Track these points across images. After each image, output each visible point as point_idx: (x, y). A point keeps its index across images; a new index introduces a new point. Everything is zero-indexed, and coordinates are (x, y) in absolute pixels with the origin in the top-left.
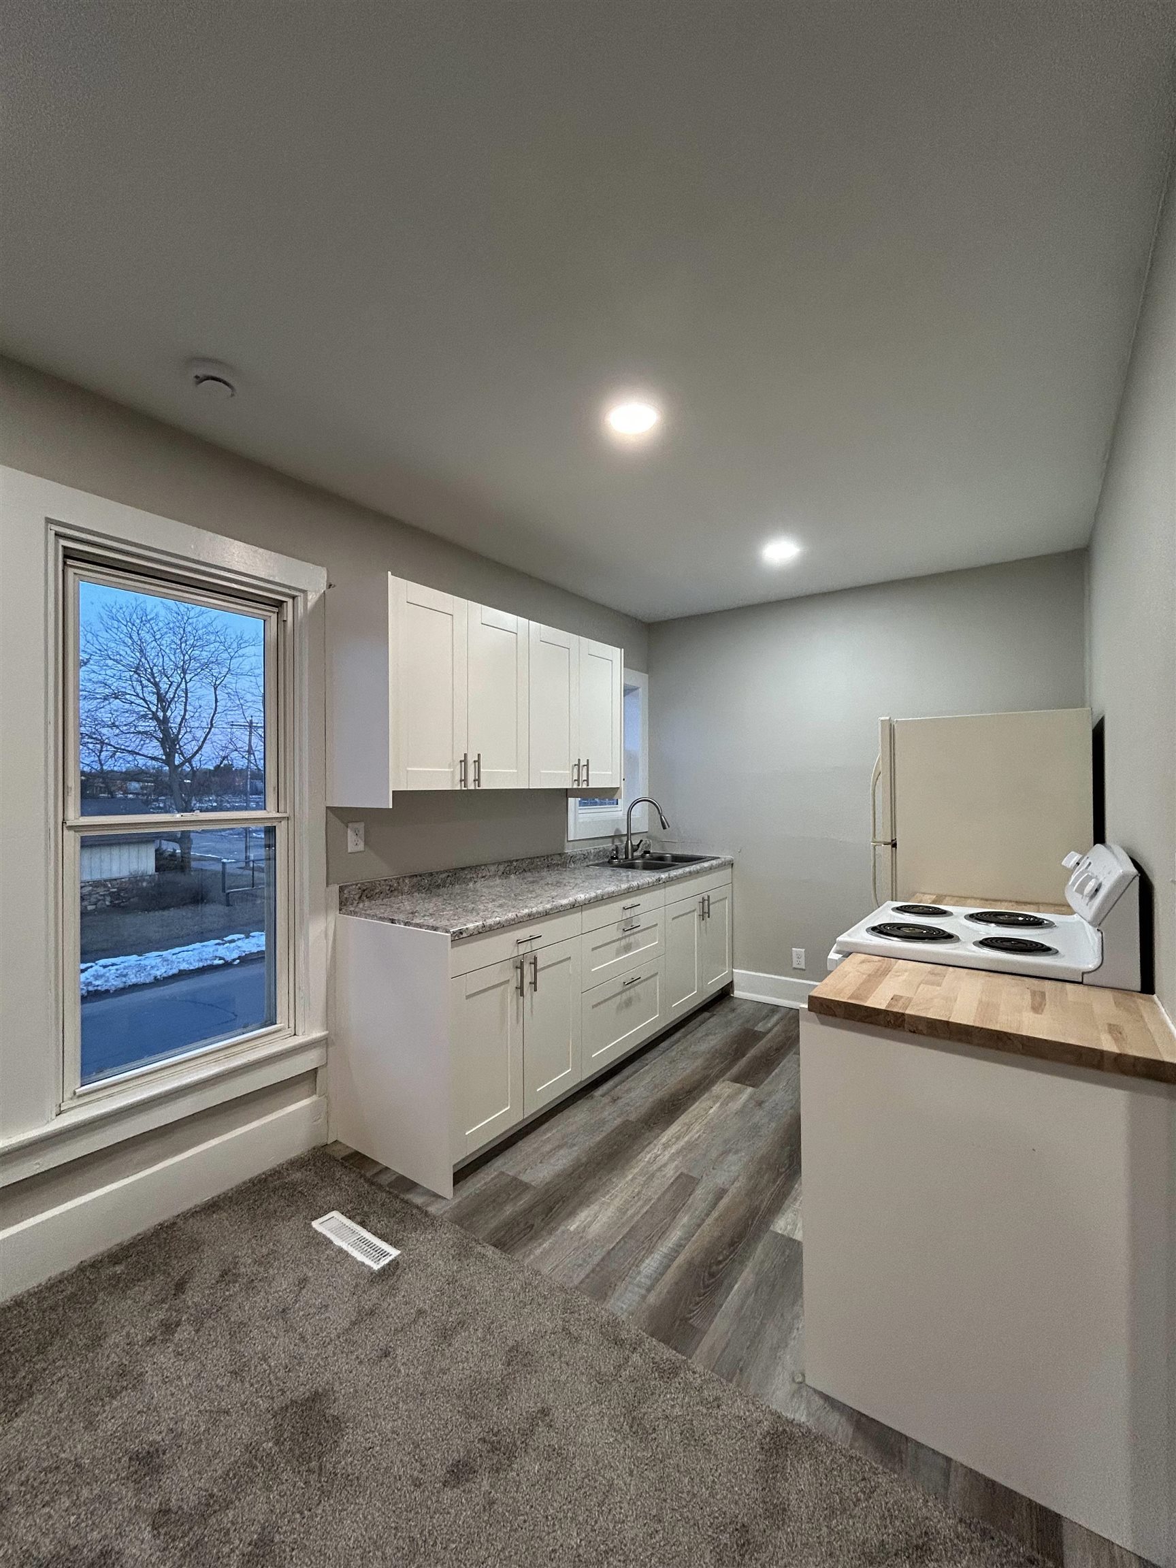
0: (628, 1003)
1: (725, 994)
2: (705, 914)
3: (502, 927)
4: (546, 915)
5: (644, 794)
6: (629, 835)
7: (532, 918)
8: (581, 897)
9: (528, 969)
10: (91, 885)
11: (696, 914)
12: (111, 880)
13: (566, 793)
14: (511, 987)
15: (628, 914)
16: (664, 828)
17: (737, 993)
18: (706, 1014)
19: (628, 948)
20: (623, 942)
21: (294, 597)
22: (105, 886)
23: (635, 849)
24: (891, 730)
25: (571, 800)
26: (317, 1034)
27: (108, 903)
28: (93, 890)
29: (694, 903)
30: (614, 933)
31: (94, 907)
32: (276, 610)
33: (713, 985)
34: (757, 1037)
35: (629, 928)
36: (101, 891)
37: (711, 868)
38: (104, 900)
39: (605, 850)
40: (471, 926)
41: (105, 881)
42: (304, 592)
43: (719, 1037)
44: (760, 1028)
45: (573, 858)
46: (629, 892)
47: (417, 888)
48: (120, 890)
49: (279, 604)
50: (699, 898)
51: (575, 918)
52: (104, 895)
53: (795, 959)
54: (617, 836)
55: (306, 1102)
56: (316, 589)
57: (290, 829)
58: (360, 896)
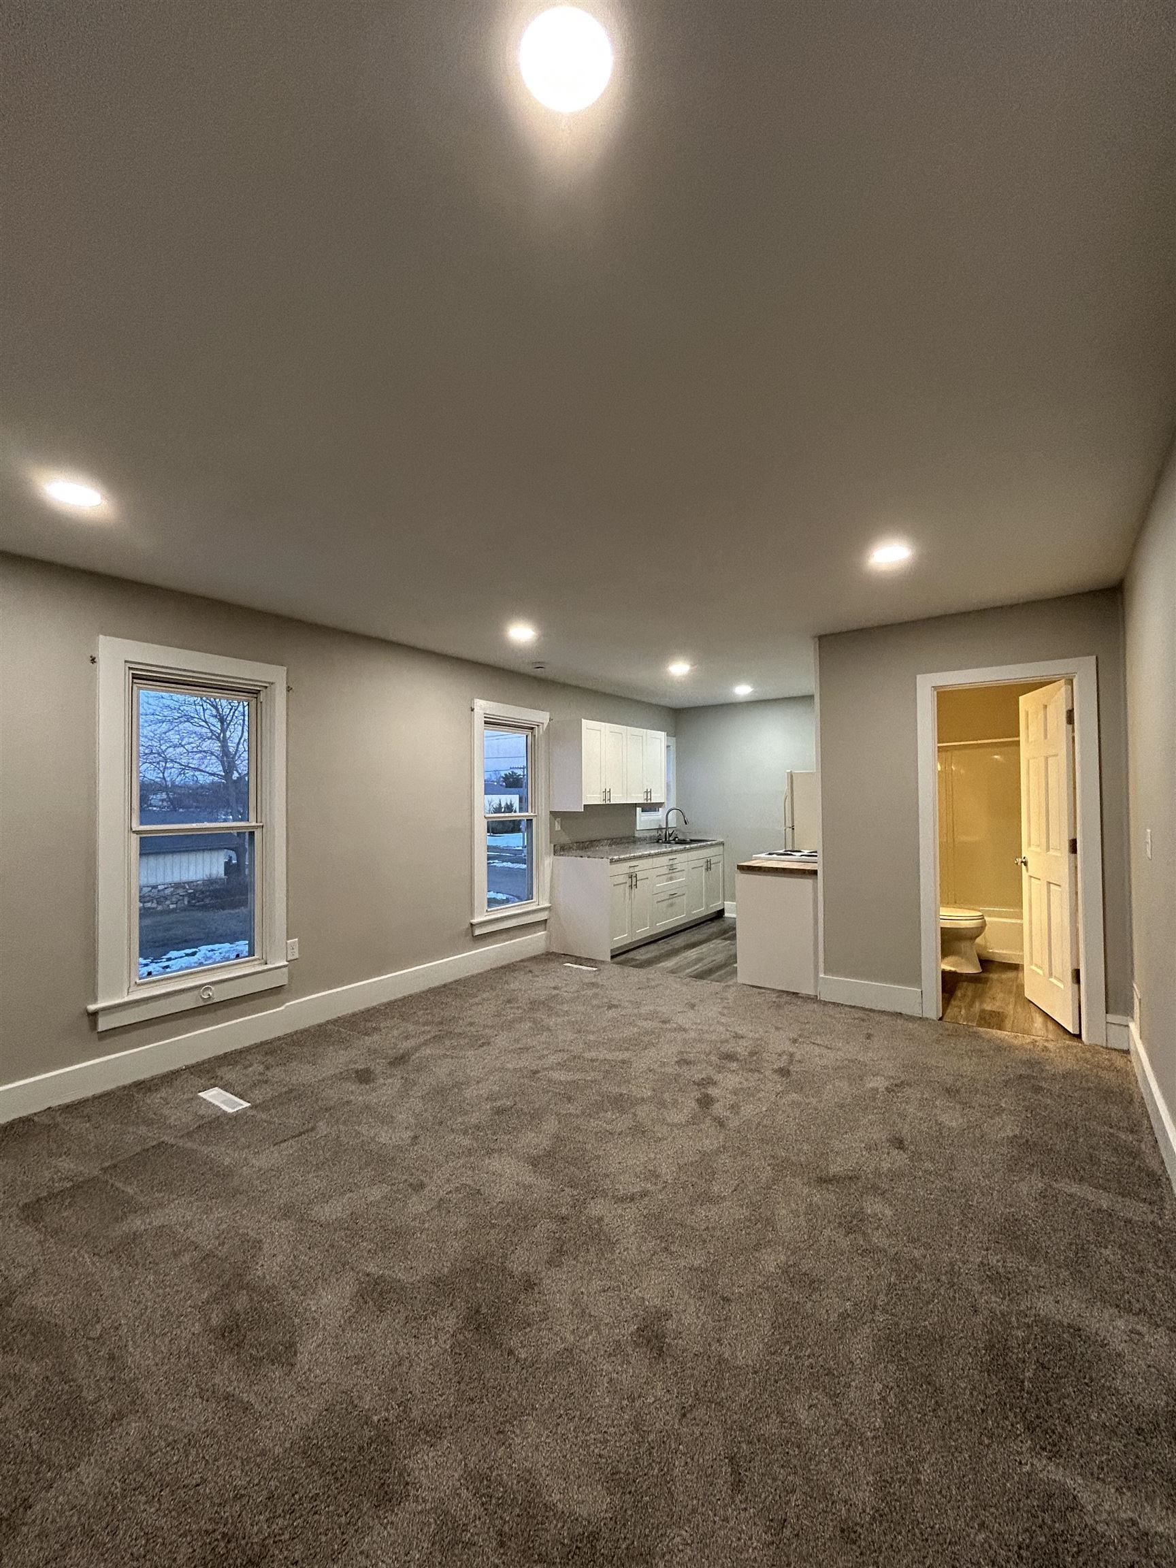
0: (671, 905)
1: (720, 914)
2: (708, 869)
3: (625, 860)
4: (640, 857)
5: (675, 806)
6: (667, 828)
7: (635, 858)
8: (652, 852)
9: (634, 879)
10: (172, 887)
11: (703, 868)
12: (188, 883)
13: (636, 805)
14: (628, 885)
15: (671, 862)
16: (686, 825)
17: (726, 915)
18: (712, 922)
19: (671, 879)
20: (669, 876)
21: (538, 726)
22: (184, 888)
23: (670, 836)
24: (791, 776)
25: (638, 809)
27: (186, 903)
28: (174, 891)
29: (703, 862)
30: (665, 870)
31: (174, 906)
33: (715, 907)
35: (672, 868)
36: (181, 892)
37: (712, 845)
38: (183, 900)
39: (654, 836)
40: (615, 857)
41: (184, 883)
42: (542, 723)
45: (640, 839)
46: (669, 853)
47: (579, 848)
48: (196, 891)
49: (532, 728)
50: (705, 860)
51: (650, 860)
52: (183, 896)
54: (660, 829)
55: (544, 932)
56: (546, 722)
57: (537, 820)
58: (560, 849)
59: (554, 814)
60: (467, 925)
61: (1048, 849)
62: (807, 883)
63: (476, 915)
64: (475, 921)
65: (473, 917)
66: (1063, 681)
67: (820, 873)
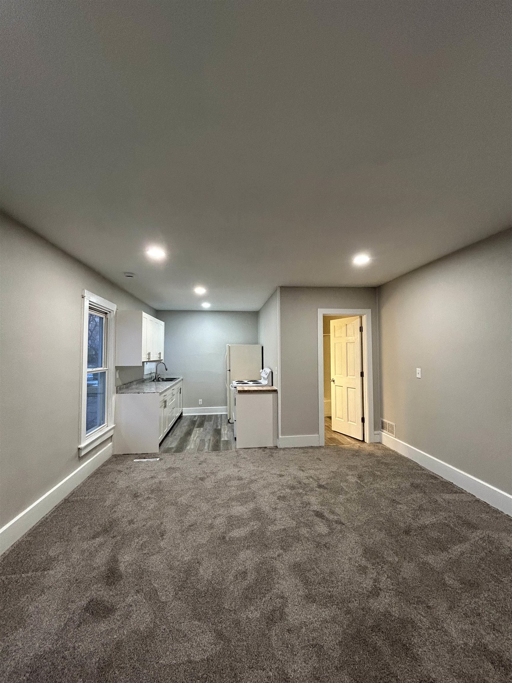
1: (180, 417)
6: (156, 372)
7: (165, 391)
9: (166, 403)
11: (179, 392)
14: (163, 406)
15: (172, 391)
16: (166, 370)
17: (184, 415)
18: (179, 420)
19: (172, 400)
20: (172, 398)
21: (110, 312)
23: (158, 377)
25: (145, 364)
26: (113, 426)
30: (171, 396)
32: (105, 315)
33: (178, 415)
34: (196, 421)
35: (172, 394)
37: (179, 381)
39: (150, 378)
42: (113, 311)
43: (187, 423)
44: (194, 419)
45: (145, 380)
46: (171, 387)
49: (106, 313)
50: (179, 388)
53: (199, 402)
55: (111, 444)
56: (115, 310)
57: (108, 372)
58: (119, 390)
59: (117, 368)
60: (76, 451)
61: (347, 376)
62: (270, 396)
63: (82, 442)
64: (82, 446)
65: (80, 443)
66: (358, 316)
67: (279, 392)
